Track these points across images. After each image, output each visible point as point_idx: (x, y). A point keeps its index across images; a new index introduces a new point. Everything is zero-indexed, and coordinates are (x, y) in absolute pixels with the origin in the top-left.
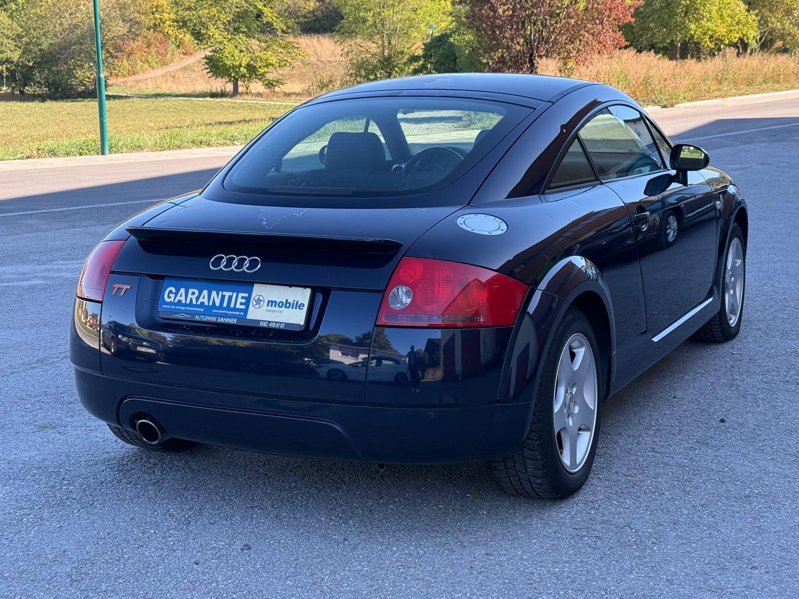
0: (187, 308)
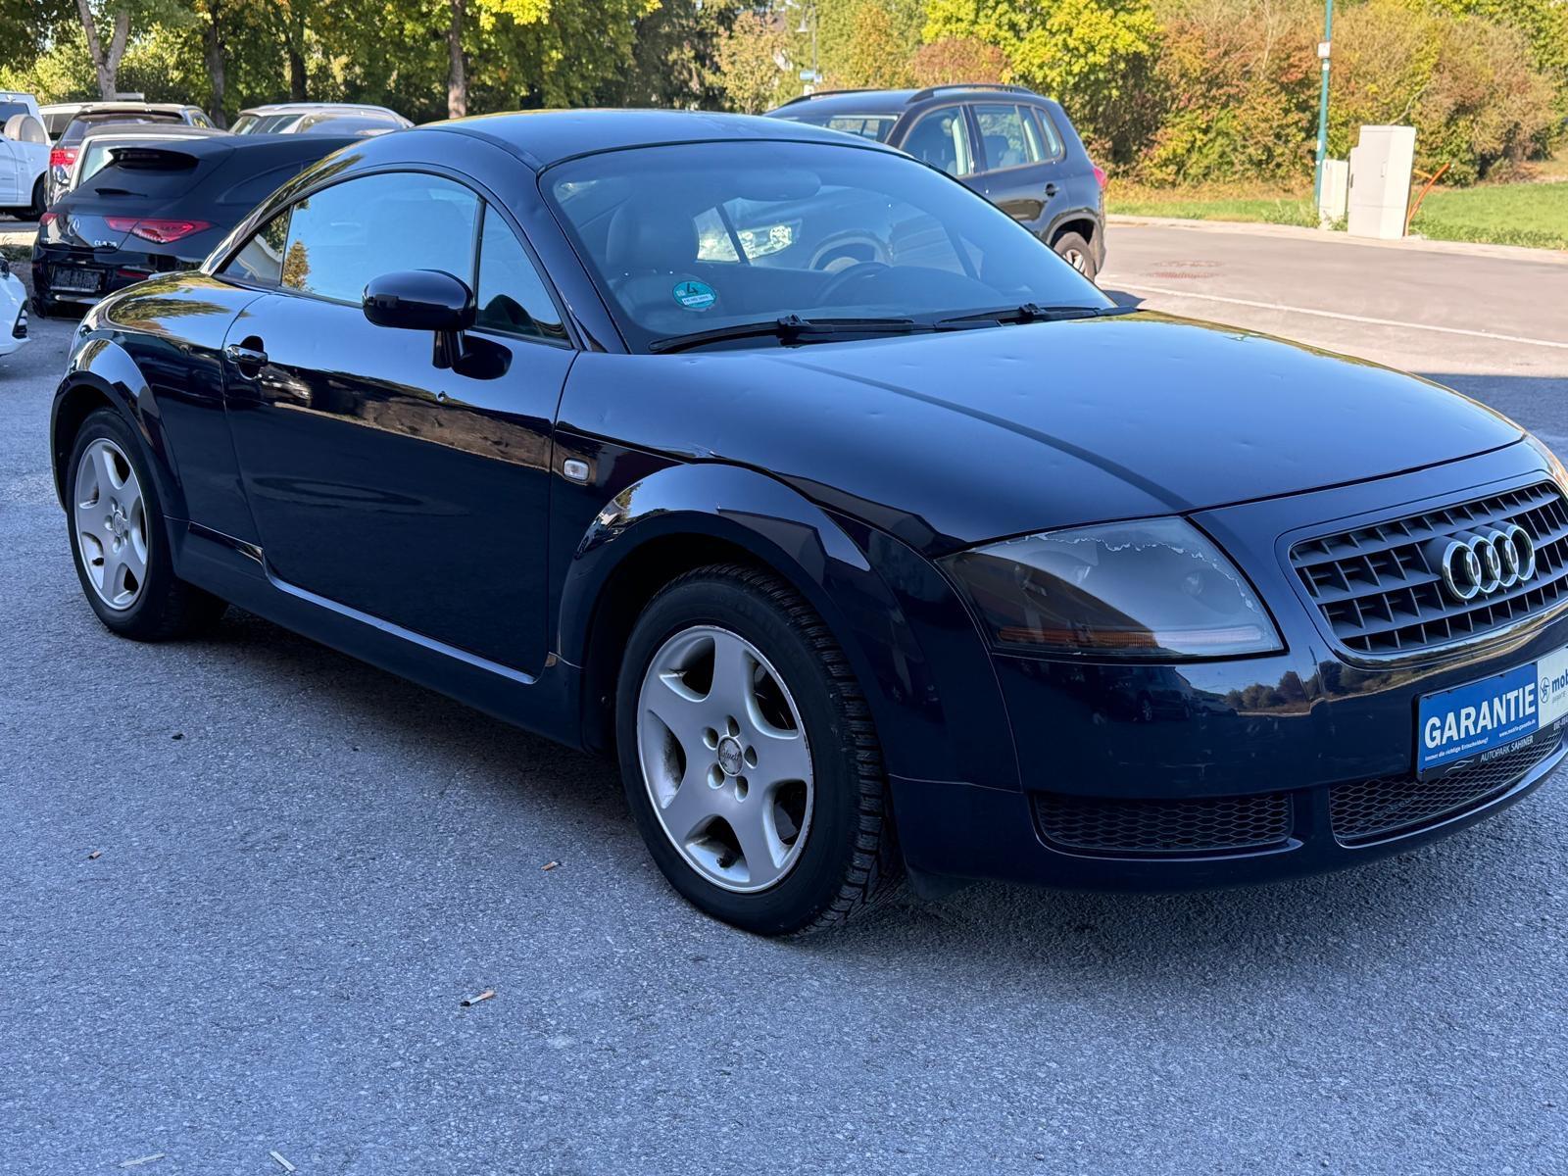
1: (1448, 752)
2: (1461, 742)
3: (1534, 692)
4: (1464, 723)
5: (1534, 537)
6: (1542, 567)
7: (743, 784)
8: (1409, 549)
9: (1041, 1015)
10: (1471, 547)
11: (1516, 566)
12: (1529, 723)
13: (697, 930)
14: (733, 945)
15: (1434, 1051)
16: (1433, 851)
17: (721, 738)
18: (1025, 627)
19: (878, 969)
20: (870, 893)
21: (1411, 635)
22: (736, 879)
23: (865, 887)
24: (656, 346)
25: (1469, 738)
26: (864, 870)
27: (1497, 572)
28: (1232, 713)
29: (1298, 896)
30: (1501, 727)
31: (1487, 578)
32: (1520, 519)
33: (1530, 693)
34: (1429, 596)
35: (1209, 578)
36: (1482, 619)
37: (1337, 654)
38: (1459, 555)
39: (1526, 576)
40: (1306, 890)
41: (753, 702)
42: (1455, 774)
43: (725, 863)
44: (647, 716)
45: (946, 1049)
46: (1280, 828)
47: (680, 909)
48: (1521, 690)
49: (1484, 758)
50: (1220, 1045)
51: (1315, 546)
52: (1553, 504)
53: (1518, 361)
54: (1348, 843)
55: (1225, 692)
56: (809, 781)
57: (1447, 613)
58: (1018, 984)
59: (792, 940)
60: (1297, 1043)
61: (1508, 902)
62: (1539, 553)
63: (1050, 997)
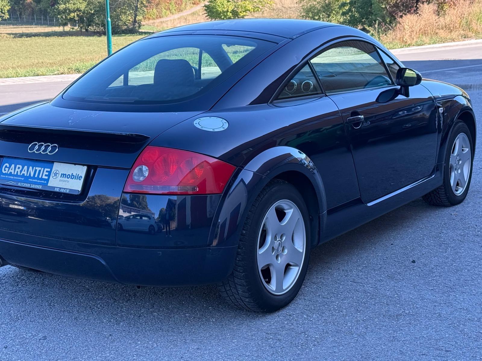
0: (15, 178)
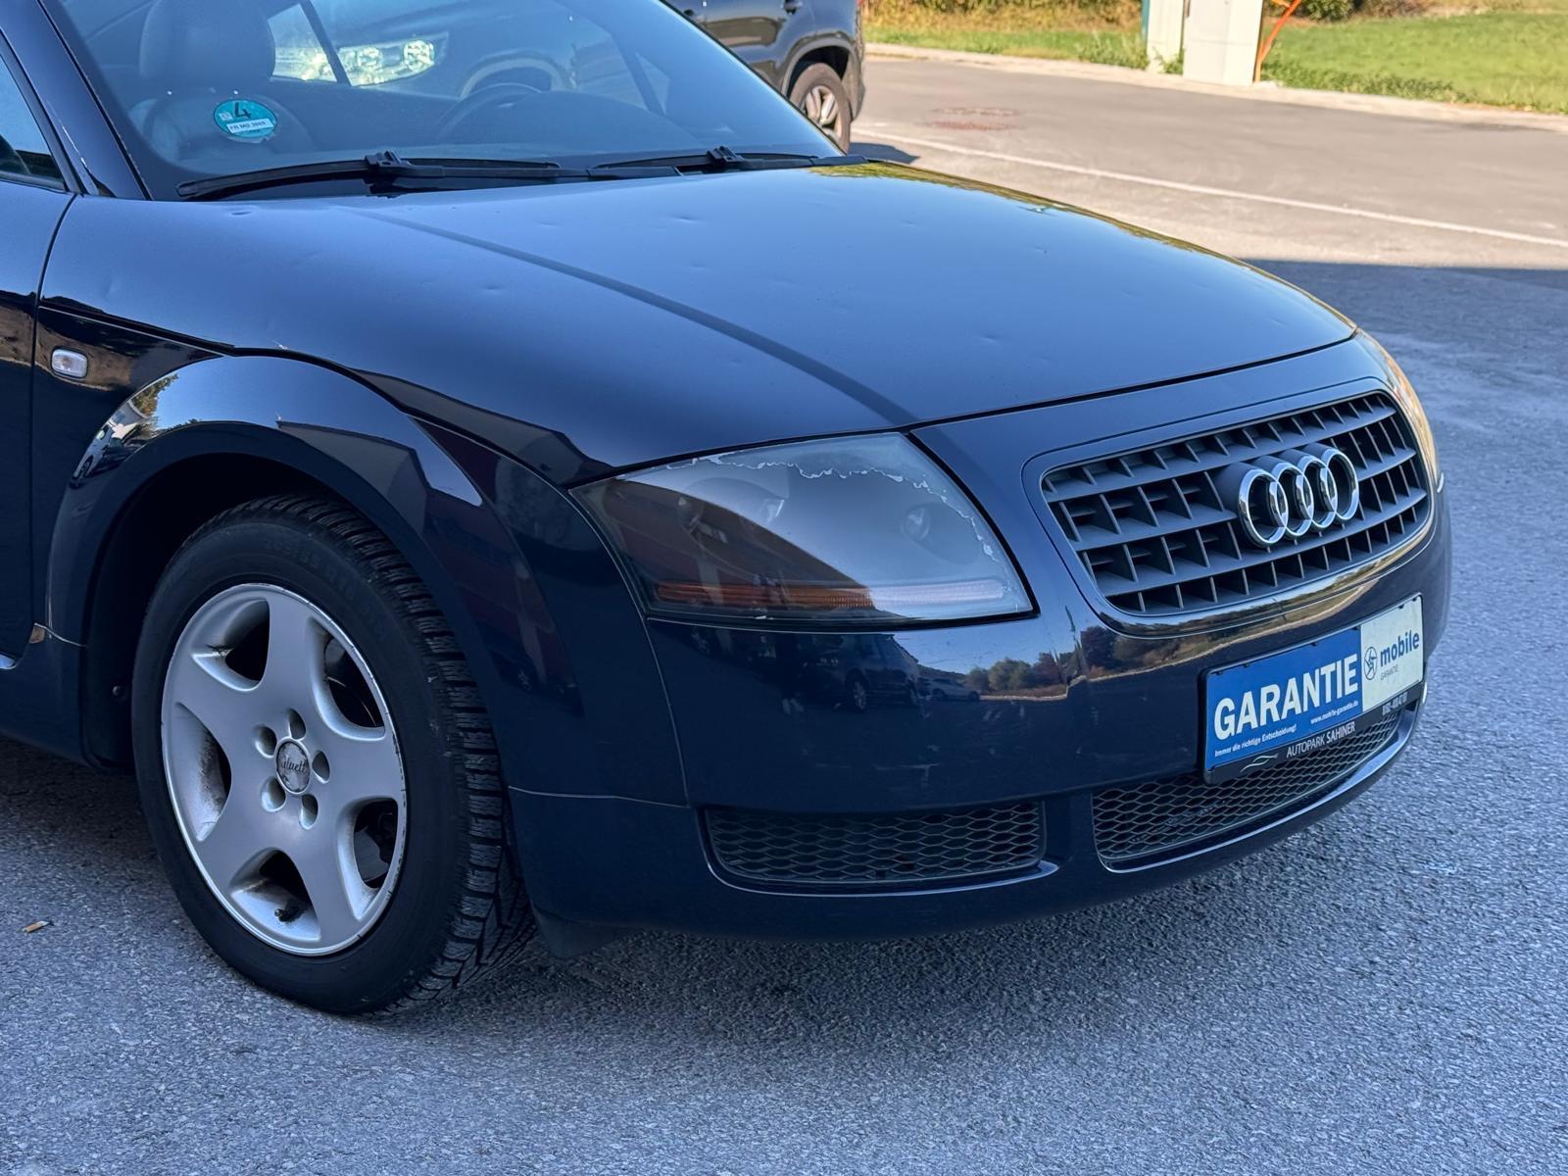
1: (1245, 745)
2: (1260, 731)
3: (1356, 666)
4: (1265, 705)
5: (1359, 464)
6: (1369, 502)
7: (311, 804)
8: (1195, 480)
9: (716, 1108)
10: (1275, 476)
11: (1333, 501)
12: (1350, 706)
13: (245, 1011)
14: (294, 1030)
15: (1224, 1136)
16: (1238, 876)
17: (279, 743)
18: (698, 582)
19: (500, 1055)
20: (486, 951)
21: (1197, 591)
22: (301, 937)
23: (480, 944)
24: (187, 190)
25: (1271, 726)
26: (478, 919)
27: (1310, 509)
28: (974, 697)
29: (1064, 938)
30: (1313, 711)
31: (1296, 516)
32: (1342, 441)
33: (1352, 666)
34: (1220, 539)
35: (937, 513)
36: (1289, 570)
37: (1103, 618)
38: (1260, 487)
39: (1347, 514)
40: (1075, 930)
41: (324, 690)
42: (1256, 773)
43: (287, 916)
44: (176, 712)
45: (584, 1160)
46: (1028, 848)
47: (222, 981)
48: (1339, 663)
49: (1290, 752)
50: (950, 1138)
51: (1075, 474)
52: (1386, 421)
53: (1387, 245)
54: (1116, 866)
55: (966, 670)
56: (400, 799)
57: (1243, 562)
58: (689, 1068)
59: (381, 1019)
60: (1050, 1131)
61: (1328, 940)
62: (1365, 485)
63: (731, 1084)
